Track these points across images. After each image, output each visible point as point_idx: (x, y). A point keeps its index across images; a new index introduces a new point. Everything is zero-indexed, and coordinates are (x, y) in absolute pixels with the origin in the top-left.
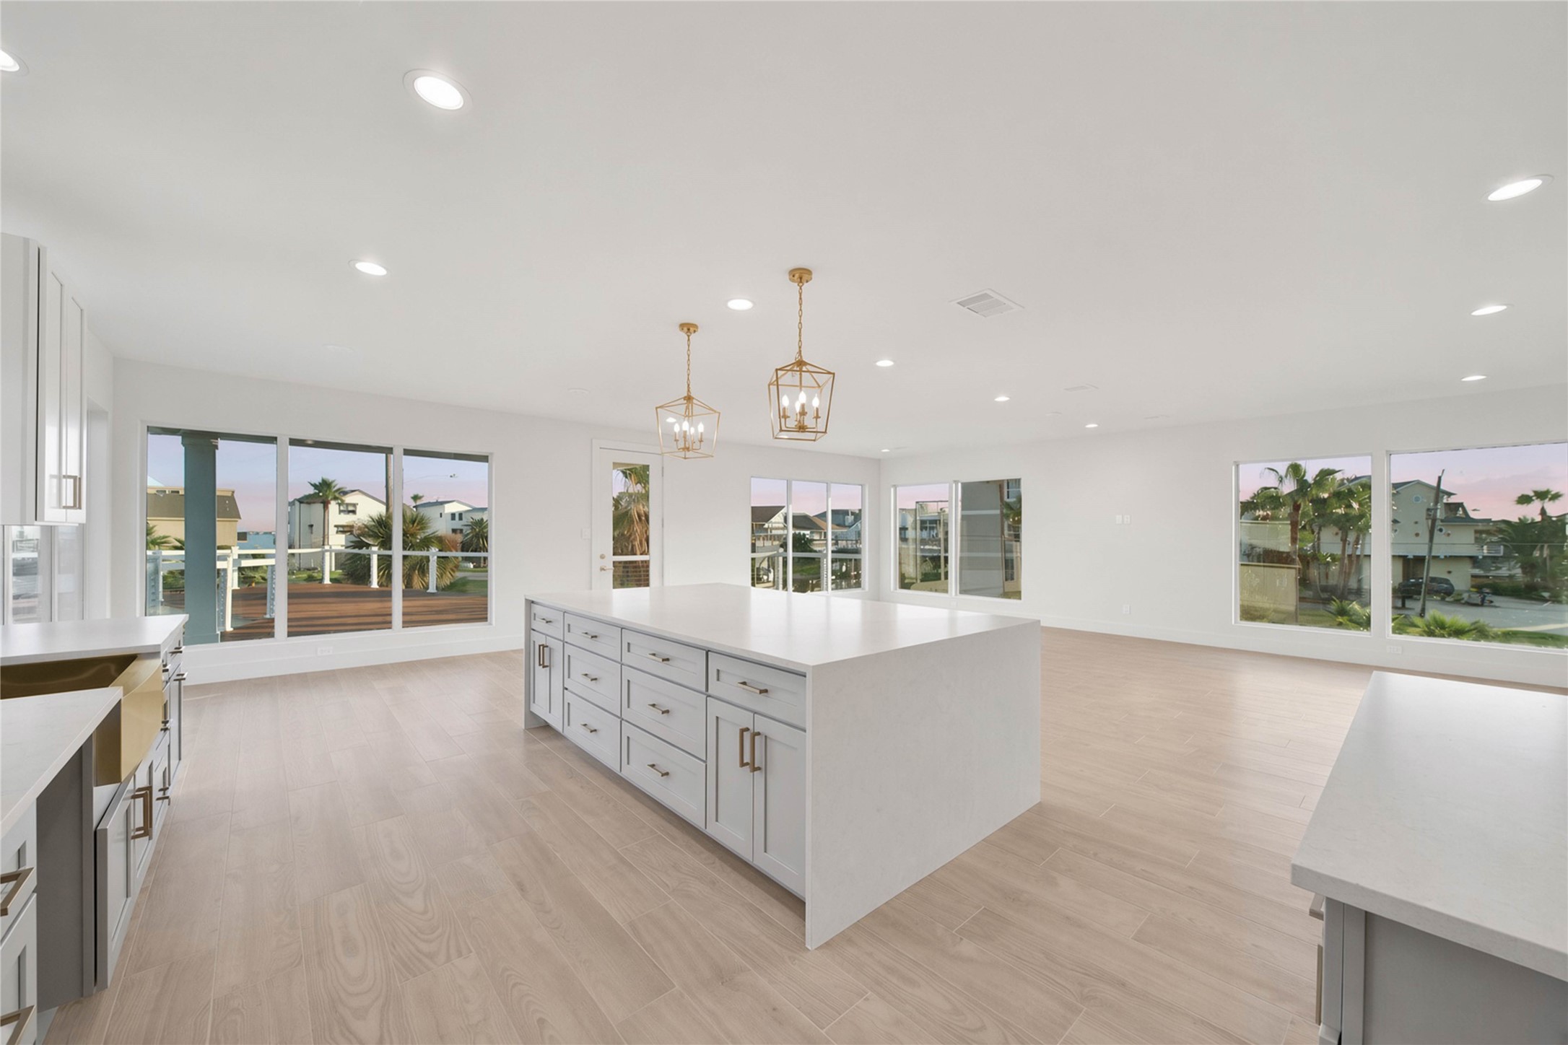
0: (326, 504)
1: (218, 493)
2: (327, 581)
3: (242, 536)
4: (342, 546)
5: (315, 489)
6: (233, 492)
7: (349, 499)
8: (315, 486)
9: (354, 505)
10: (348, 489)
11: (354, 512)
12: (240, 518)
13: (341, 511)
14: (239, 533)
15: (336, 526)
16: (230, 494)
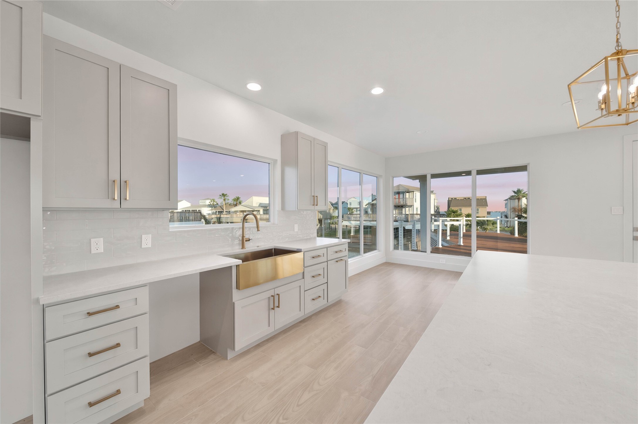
0: (519, 200)
2: (498, 232)
3: (489, 213)
5: (515, 193)
6: (486, 197)
12: (487, 206)
14: (488, 212)
16: (485, 198)
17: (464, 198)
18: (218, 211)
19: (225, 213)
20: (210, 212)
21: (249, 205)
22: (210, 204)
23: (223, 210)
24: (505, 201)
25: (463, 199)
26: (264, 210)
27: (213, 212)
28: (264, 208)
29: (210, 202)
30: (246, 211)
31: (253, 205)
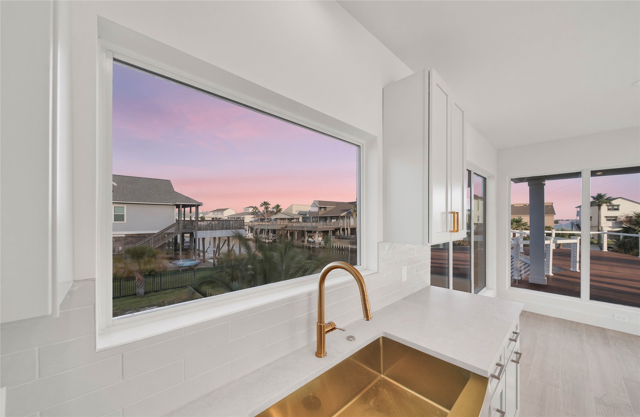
0: (599, 206)
1: (545, 204)
3: (556, 222)
4: (610, 227)
5: (594, 199)
6: (552, 204)
7: (614, 202)
8: (593, 197)
9: (618, 206)
10: (614, 197)
11: (618, 209)
12: (555, 214)
13: (609, 209)
15: (606, 217)
16: (551, 204)
17: (524, 205)
18: (260, 219)
19: (266, 220)
20: (252, 219)
21: (288, 213)
22: (253, 211)
23: (265, 217)
24: (576, 208)
25: (524, 207)
26: (303, 218)
27: (255, 219)
28: (302, 216)
29: (253, 210)
30: (286, 218)
31: (292, 212)
